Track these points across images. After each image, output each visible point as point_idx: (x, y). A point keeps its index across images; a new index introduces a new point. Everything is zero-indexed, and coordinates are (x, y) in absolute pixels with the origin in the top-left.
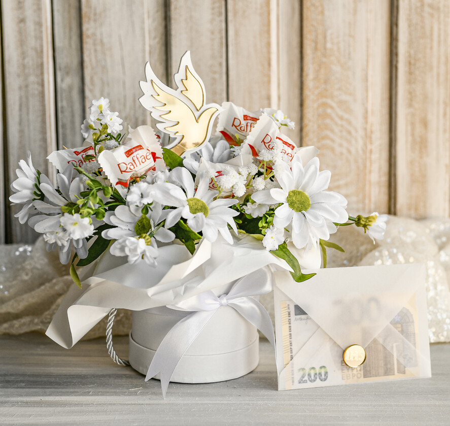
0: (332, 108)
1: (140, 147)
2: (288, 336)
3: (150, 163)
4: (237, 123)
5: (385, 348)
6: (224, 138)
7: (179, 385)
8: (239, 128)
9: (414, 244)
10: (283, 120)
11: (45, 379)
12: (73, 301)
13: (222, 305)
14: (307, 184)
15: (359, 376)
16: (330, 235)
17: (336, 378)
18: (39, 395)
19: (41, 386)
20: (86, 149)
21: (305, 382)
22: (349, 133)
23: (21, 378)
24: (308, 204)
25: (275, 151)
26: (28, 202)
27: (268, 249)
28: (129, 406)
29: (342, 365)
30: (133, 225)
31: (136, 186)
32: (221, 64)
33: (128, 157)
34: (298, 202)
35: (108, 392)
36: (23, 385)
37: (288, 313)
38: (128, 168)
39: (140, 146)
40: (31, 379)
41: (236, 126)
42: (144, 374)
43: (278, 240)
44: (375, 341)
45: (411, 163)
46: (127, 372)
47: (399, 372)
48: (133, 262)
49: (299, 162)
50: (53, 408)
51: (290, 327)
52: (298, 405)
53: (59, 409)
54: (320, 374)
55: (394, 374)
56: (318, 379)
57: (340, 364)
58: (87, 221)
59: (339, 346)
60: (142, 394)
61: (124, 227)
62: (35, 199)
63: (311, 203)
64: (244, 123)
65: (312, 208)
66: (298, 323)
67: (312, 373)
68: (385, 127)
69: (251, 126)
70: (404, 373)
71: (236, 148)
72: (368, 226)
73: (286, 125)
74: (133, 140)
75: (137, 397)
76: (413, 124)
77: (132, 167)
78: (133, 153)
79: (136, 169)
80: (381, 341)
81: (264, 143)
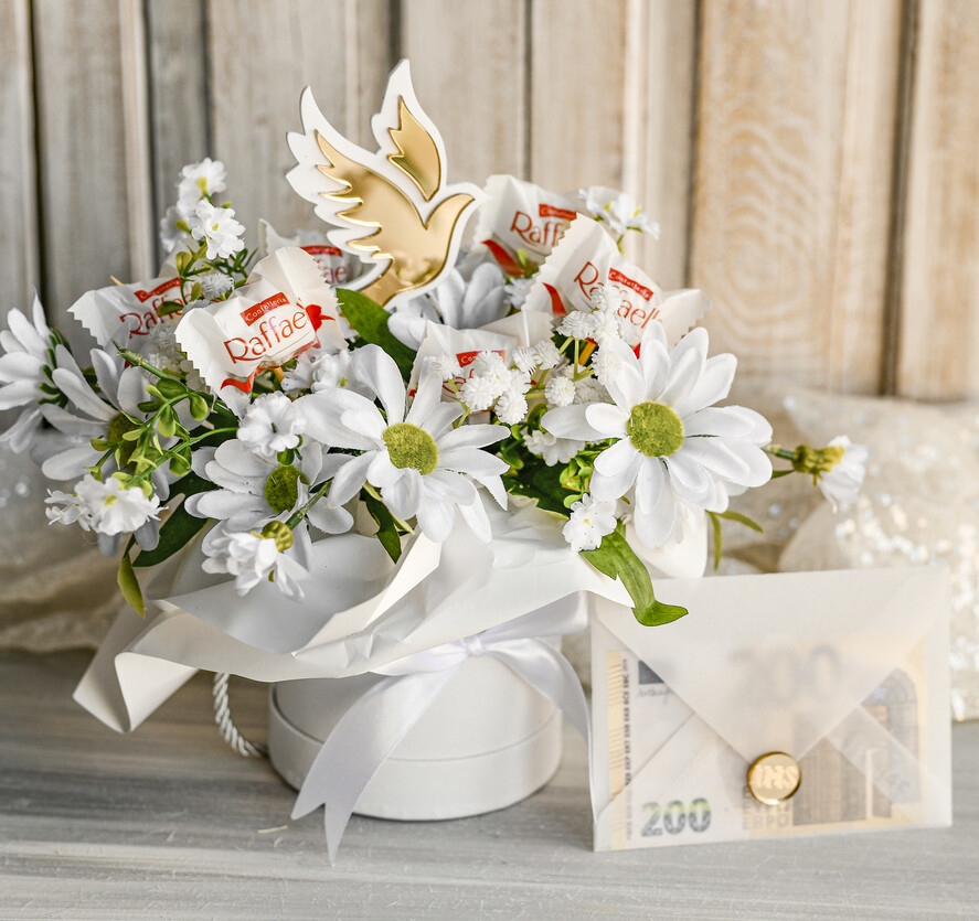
0: (763, 144)
1: (280, 299)
2: (622, 731)
3: (306, 333)
4: (522, 223)
5: (846, 761)
6: (492, 255)
7: (371, 823)
8: (526, 235)
9: (932, 476)
10: (631, 217)
11: (77, 789)
12: (127, 643)
13: (470, 655)
14: (677, 390)
15: (783, 820)
16: (731, 498)
17: (730, 824)
18: (56, 840)
19: (62, 811)
20: (164, 285)
21: (657, 832)
22: (799, 200)
23: (26, 784)
24: (677, 437)
25: (600, 314)
26: (30, 407)
27: (575, 548)
28: (250, 883)
29: (744, 797)
30: (261, 481)
31: (261, 405)
32: (513, 39)
33: (249, 323)
34: (653, 434)
35: (209, 837)
36: (25, 803)
37: (622, 679)
38: (250, 351)
39: (281, 295)
40: (46, 787)
41: (520, 232)
42: (296, 785)
43: (602, 525)
44: (824, 744)
45: (938, 273)
46: (262, 776)
47: (877, 812)
48: (246, 592)
49: (659, 342)
50: (78, 882)
51: (627, 709)
52: (635, 902)
53: (91, 885)
54: (693, 816)
55: (864, 818)
56: (687, 828)
57: (740, 794)
58: (136, 495)
59: (738, 755)
60: (286, 847)
61: (237, 489)
62: (44, 401)
63: (683, 434)
64: (538, 223)
65: (687, 447)
66: (643, 702)
67: (675, 813)
68: (883, 190)
69: (556, 231)
70: (888, 815)
71: (519, 284)
72: (822, 473)
73: (638, 229)
74: (264, 280)
75: (270, 855)
76: (946, 187)
77: (259, 348)
78: (263, 314)
79: (269, 352)
80: (837, 743)
81: (581, 283)
